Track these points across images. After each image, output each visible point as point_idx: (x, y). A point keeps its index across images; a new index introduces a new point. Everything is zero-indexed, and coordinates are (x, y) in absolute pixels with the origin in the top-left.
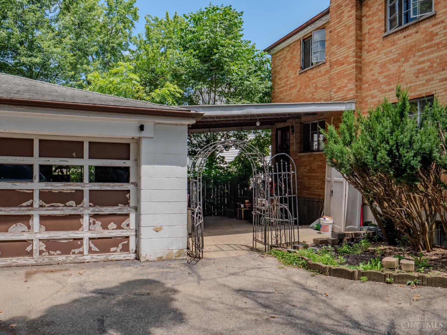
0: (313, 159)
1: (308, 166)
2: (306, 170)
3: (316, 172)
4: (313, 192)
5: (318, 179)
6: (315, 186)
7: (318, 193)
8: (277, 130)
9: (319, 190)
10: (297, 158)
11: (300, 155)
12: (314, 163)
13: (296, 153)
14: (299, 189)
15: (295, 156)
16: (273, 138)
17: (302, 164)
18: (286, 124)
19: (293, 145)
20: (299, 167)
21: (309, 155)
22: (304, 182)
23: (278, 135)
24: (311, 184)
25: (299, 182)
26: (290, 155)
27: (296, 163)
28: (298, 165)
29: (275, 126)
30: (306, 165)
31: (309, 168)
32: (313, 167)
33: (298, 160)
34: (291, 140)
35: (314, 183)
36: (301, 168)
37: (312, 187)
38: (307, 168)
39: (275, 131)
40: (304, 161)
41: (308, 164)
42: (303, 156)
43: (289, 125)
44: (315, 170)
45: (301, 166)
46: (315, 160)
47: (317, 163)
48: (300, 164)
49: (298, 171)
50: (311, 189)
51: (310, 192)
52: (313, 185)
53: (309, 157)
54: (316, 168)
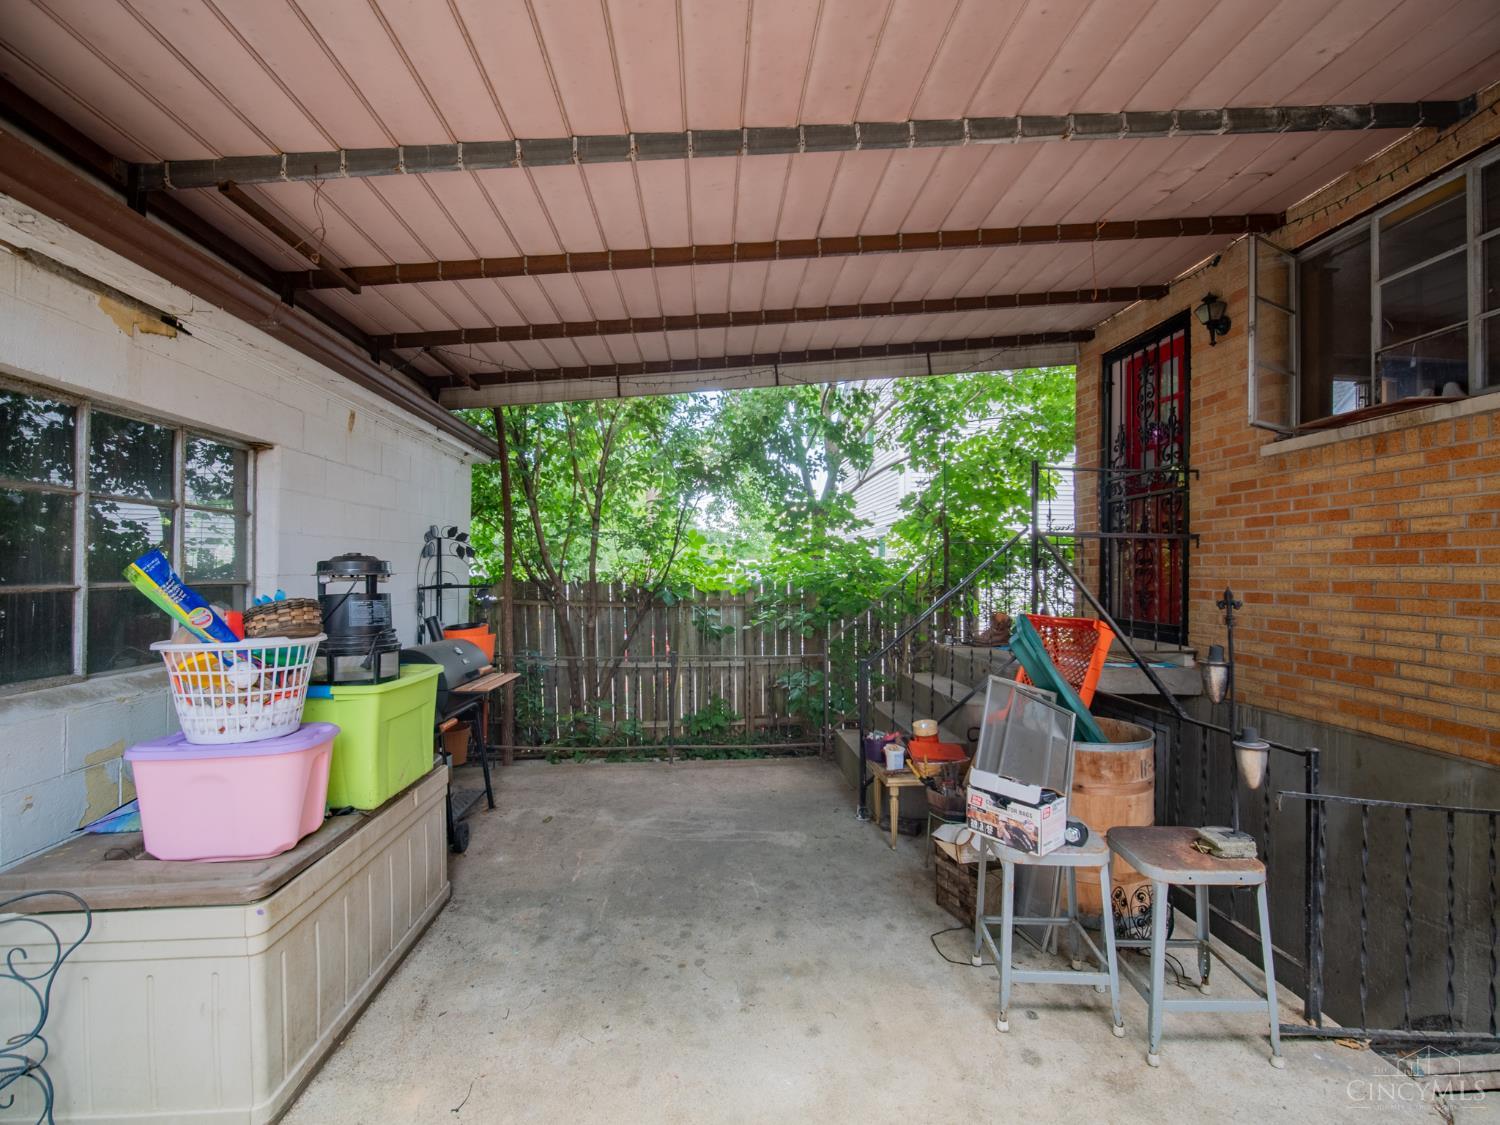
0: (1418, 460)
1: (1358, 512)
7: (1493, 721)
10: (1246, 473)
11: (1275, 455)
12: (1436, 488)
13: (1245, 449)
14: (1269, 664)
15: (1235, 465)
16: (1087, 406)
17: (1292, 510)
18: (1166, 308)
19: (1215, 407)
20: (1267, 529)
21: (1369, 441)
22: (1314, 627)
23: (1111, 383)
24: (1399, 645)
25: (1270, 622)
26: (1193, 466)
27: (1243, 504)
28: (1255, 519)
29: (1095, 344)
30: (1331, 511)
31: (1368, 532)
32: (1423, 522)
33: (1262, 486)
34: (1198, 383)
35: (1430, 641)
36: (1289, 531)
37: (1410, 663)
38: (1347, 528)
39: (1097, 368)
40: (1311, 489)
41: (1357, 502)
42: (1305, 457)
43: (1183, 306)
44: (1445, 541)
45: (1283, 521)
46: (1451, 466)
47: (1480, 483)
48: (1278, 507)
49: (1259, 555)
50: (1399, 676)
51: (1389, 701)
52: (1425, 649)
53: (1370, 453)
54: (1463, 521)
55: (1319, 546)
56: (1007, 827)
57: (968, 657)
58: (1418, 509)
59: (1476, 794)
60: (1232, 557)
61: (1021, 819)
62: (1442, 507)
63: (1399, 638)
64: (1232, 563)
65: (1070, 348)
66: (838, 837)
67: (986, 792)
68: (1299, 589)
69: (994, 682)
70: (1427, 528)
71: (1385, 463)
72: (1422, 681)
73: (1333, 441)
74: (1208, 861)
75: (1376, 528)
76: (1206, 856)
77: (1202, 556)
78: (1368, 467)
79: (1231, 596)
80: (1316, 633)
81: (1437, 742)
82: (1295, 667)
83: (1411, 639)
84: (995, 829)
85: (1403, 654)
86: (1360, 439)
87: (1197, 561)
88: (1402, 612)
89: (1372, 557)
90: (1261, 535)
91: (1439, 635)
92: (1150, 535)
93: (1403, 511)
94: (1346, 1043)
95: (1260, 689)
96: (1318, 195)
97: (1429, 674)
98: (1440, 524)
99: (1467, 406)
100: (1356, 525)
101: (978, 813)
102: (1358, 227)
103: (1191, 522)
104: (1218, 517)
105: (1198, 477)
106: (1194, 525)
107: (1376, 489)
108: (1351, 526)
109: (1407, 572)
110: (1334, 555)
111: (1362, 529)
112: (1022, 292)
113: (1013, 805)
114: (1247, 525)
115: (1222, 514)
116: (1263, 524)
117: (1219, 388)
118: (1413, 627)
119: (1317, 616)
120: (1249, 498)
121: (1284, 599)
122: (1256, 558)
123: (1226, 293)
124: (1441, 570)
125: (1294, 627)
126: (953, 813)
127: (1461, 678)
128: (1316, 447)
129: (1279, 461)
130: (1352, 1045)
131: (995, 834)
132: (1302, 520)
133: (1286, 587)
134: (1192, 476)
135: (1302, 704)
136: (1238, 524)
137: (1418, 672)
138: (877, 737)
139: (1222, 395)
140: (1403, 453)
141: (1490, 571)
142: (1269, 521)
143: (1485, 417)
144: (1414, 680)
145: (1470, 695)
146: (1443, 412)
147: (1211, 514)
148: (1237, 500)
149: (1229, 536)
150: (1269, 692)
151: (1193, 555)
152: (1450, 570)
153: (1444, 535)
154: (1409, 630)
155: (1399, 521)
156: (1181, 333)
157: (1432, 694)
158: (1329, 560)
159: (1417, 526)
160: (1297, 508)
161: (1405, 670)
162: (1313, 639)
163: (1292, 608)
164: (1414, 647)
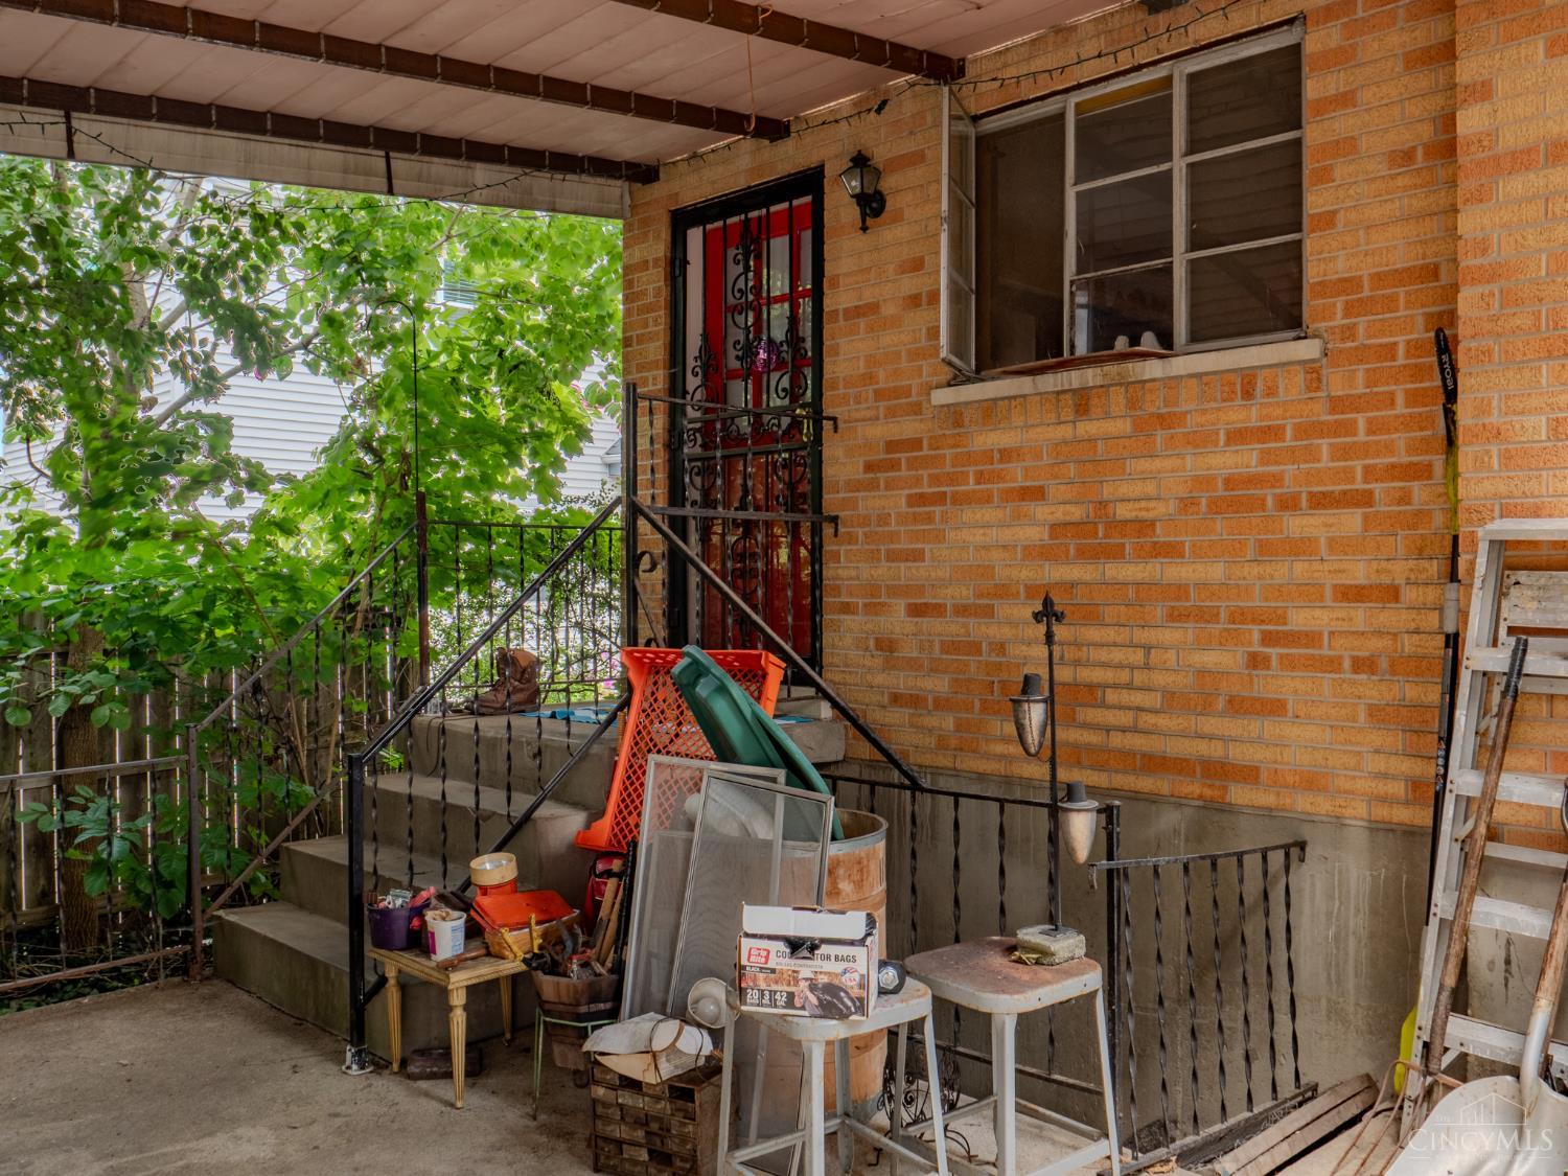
0: (1124, 426)
1: (1055, 490)
2: (1034, 534)
3: (1171, 551)
4: (1117, 740)
5: (1206, 616)
6: (1159, 679)
7: (1203, 749)
8: (682, 220)
9: (1210, 725)
10: (908, 428)
11: (948, 406)
12: (1144, 464)
13: (907, 391)
14: (941, 704)
15: (891, 413)
16: (644, 293)
17: (971, 486)
18: (786, 158)
19: (862, 323)
20: (938, 510)
21: (1068, 396)
22: (1000, 648)
23: (685, 262)
24: (1105, 665)
25: (942, 643)
26: (828, 411)
27: (904, 473)
28: (922, 496)
29: (657, 190)
30: (1022, 488)
31: (1068, 518)
32: (1130, 505)
33: (931, 448)
34: (835, 285)
35: (1137, 657)
36: (969, 514)
37: (1115, 686)
38: (1043, 512)
39: (665, 233)
40: (997, 456)
41: (1056, 477)
42: (989, 411)
43: (813, 162)
44: (1154, 531)
45: (960, 500)
46: (1160, 436)
47: (1189, 460)
48: (953, 479)
49: (927, 547)
50: (1104, 705)
51: (1093, 738)
52: (1132, 668)
53: (1068, 413)
54: (1172, 506)
55: (1006, 535)
56: (813, 988)
57: (503, 734)
58: (1125, 490)
59: (1187, 840)
60: (888, 551)
61: (838, 967)
62: (1150, 488)
63: (1103, 655)
64: (888, 559)
65: (616, 188)
66: (336, 1115)
67: (770, 937)
68: (980, 596)
69: (658, 765)
70: (1134, 514)
71: (1087, 428)
72: (1129, 708)
73: (1026, 392)
74: (1044, 973)
75: (1076, 513)
76: (1036, 967)
77: (843, 548)
78: (1066, 432)
79: (1052, 604)
80: (1004, 655)
81: (1146, 784)
82: (977, 704)
83: (1118, 655)
84: (791, 996)
85: (1108, 676)
86: (1058, 393)
87: (836, 557)
88: (1107, 621)
89: (1072, 551)
90: (930, 518)
91: (1148, 648)
92: (750, 514)
93: (1107, 492)
94: (1158, 1168)
95: (931, 741)
96: (1008, 50)
97: (1138, 698)
98: (1148, 510)
99: (1180, 365)
100: (1053, 509)
101: (761, 976)
102: (1050, 107)
103: (825, 496)
104: (865, 490)
105: (836, 429)
106: (831, 501)
107: (1078, 462)
108: (1047, 509)
109: (1116, 571)
110: (1025, 548)
111: (1060, 514)
112: (599, 82)
113: (824, 949)
114: (910, 504)
115: (872, 486)
116: (934, 503)
117: (868, 296)
118: (1119, 640)
119: (1006, 632)
120: (913, 464)
121: (962, 610)
122: (922, 551)
123: (880, 155)
124: (1149, 567)
125: (974, 648)
126: (594, 1007)
127: (1172, 700)
128: (1003, 399)
129: (955, 415)
130: (1165, 1169)
131: (790, 1003)
132: (985, 499)
133: (963, 593)
134: (827, 425)
135: (988, 756)
136: (896, 502)
137: (1126, 697)
138: (399, 902)
139: (873, 308)
140: (1107, 416)
141: (1200, 567)
142: (940, 498)
143: (1194, 380)
144: (1120, 708)
145: (1180, 720)
146: (1153, 369)
147: (856, 486)
148: (894, 465)
149: (883, 519)
150: (942, 745)
151: (829, 547)
152: (1158, 567)
153: (1152, 524)
154: (1115, 645)
155: (1102, 504)
156: (808, 199)
157: (1141, 725)
158: (1019, 556)
159: (1123, 512)
160: (978, 483)
161: (1112, 696)
162: (1000, 663)
163: (972, 621)
164: (1120, 666)
